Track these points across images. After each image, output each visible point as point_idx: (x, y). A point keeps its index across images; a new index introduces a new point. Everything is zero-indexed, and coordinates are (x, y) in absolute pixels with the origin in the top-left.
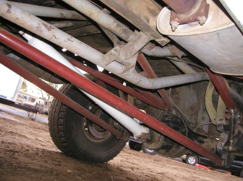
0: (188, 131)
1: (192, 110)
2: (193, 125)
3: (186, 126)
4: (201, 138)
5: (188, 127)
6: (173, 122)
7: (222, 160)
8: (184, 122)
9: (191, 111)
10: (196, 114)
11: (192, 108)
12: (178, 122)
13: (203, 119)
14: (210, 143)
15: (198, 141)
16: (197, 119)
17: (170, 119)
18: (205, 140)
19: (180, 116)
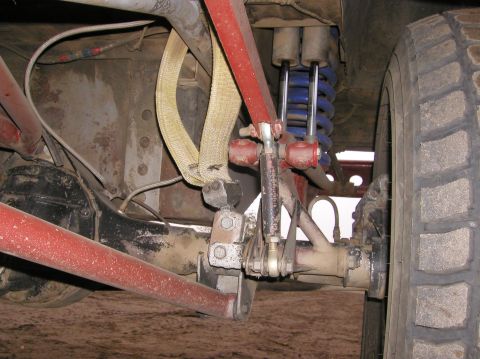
0: (99, 214)
1: (105, 146)
2: (113, 191)
3: (91, 197)
4: (149, 234)
5: (98, 201)
6: (46, 189)
7: (226, 297)
8: (84, 186)
9: (100, 149)
10: (120, 156)
11: (104, 141)
12: (63, 188)
13: (142, 170)
14: (179, 248)
15: (139, 245)
16: (122, 173)
17: (35, 180)
18: (160, 239)
19: (68, 166)
